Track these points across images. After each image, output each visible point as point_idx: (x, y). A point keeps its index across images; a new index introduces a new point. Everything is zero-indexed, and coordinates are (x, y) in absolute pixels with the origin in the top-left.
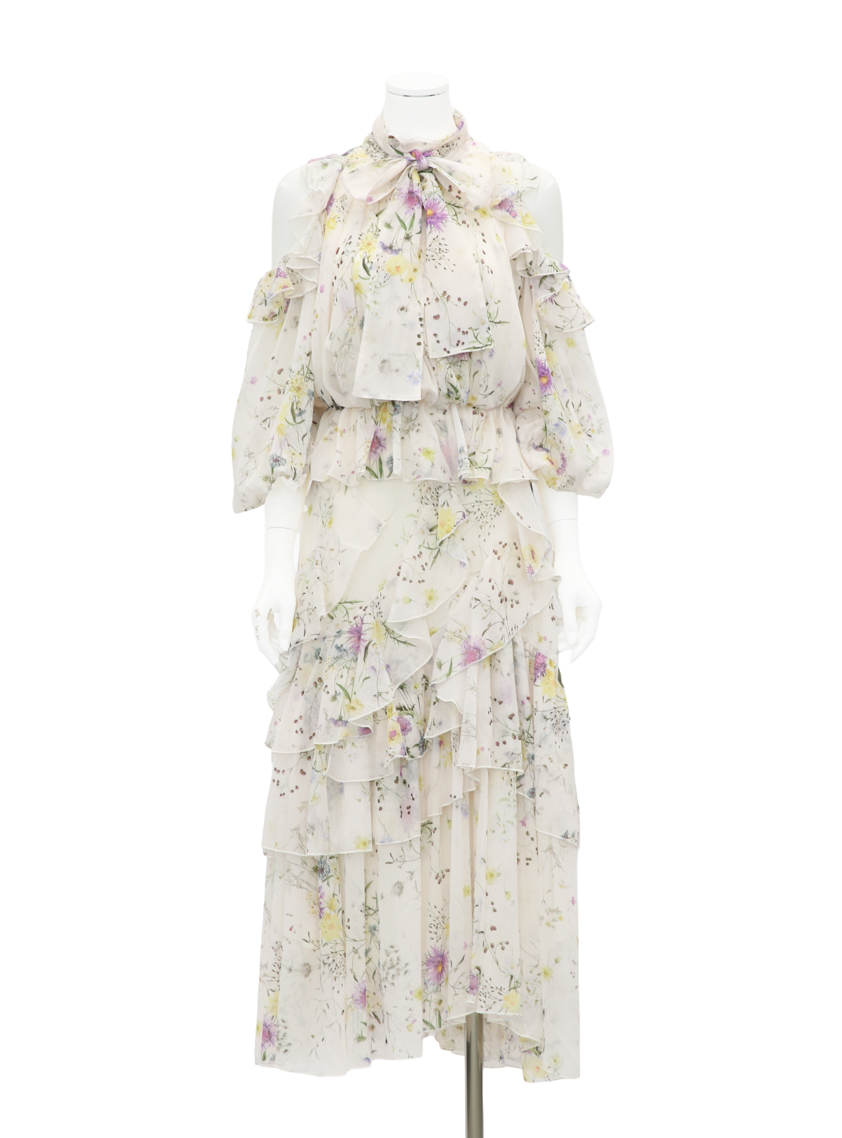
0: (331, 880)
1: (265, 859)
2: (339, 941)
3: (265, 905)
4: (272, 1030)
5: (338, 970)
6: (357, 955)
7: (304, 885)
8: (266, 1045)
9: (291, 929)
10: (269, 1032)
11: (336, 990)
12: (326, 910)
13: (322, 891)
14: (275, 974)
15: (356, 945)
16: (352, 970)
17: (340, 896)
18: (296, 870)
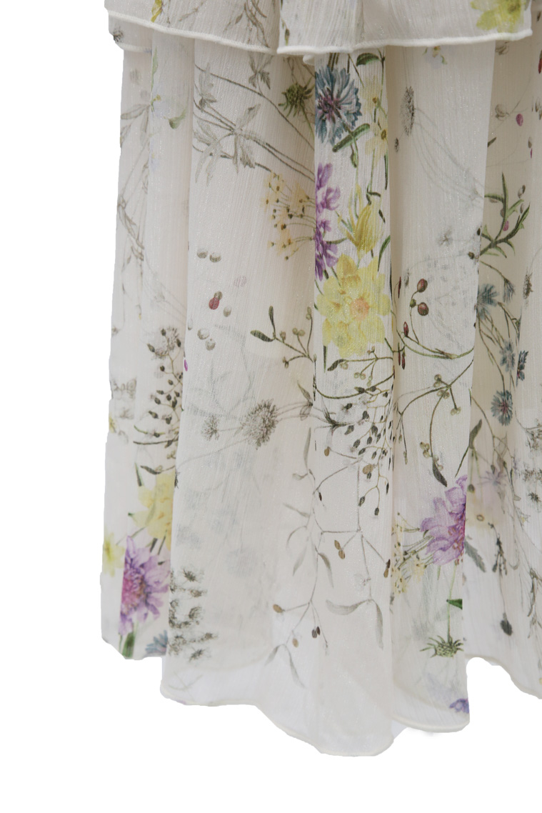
0: (362, 141)
1: (115, 55)
2: (383, 351)
3: (122, 205)
4: (152, 576)
5: (378, 445)
6: (447, 403)
7: (259, 155)
8: (134, 616)
9: (214, 304)
10: (143, 580)
11: (369, 507)
12: (345, 249)
13: (332, 182)
14: (160, 426)
15: (448, 371)
16: (427, 449)
17: (386, 195)
18: (231, 103)
